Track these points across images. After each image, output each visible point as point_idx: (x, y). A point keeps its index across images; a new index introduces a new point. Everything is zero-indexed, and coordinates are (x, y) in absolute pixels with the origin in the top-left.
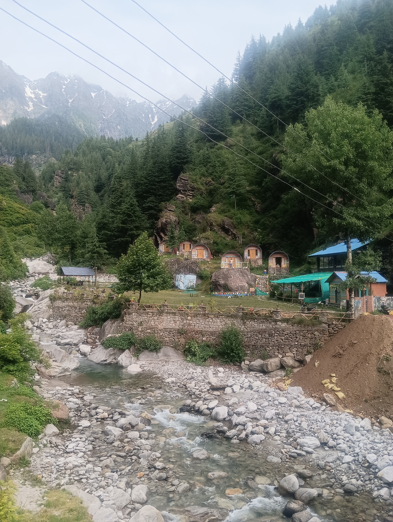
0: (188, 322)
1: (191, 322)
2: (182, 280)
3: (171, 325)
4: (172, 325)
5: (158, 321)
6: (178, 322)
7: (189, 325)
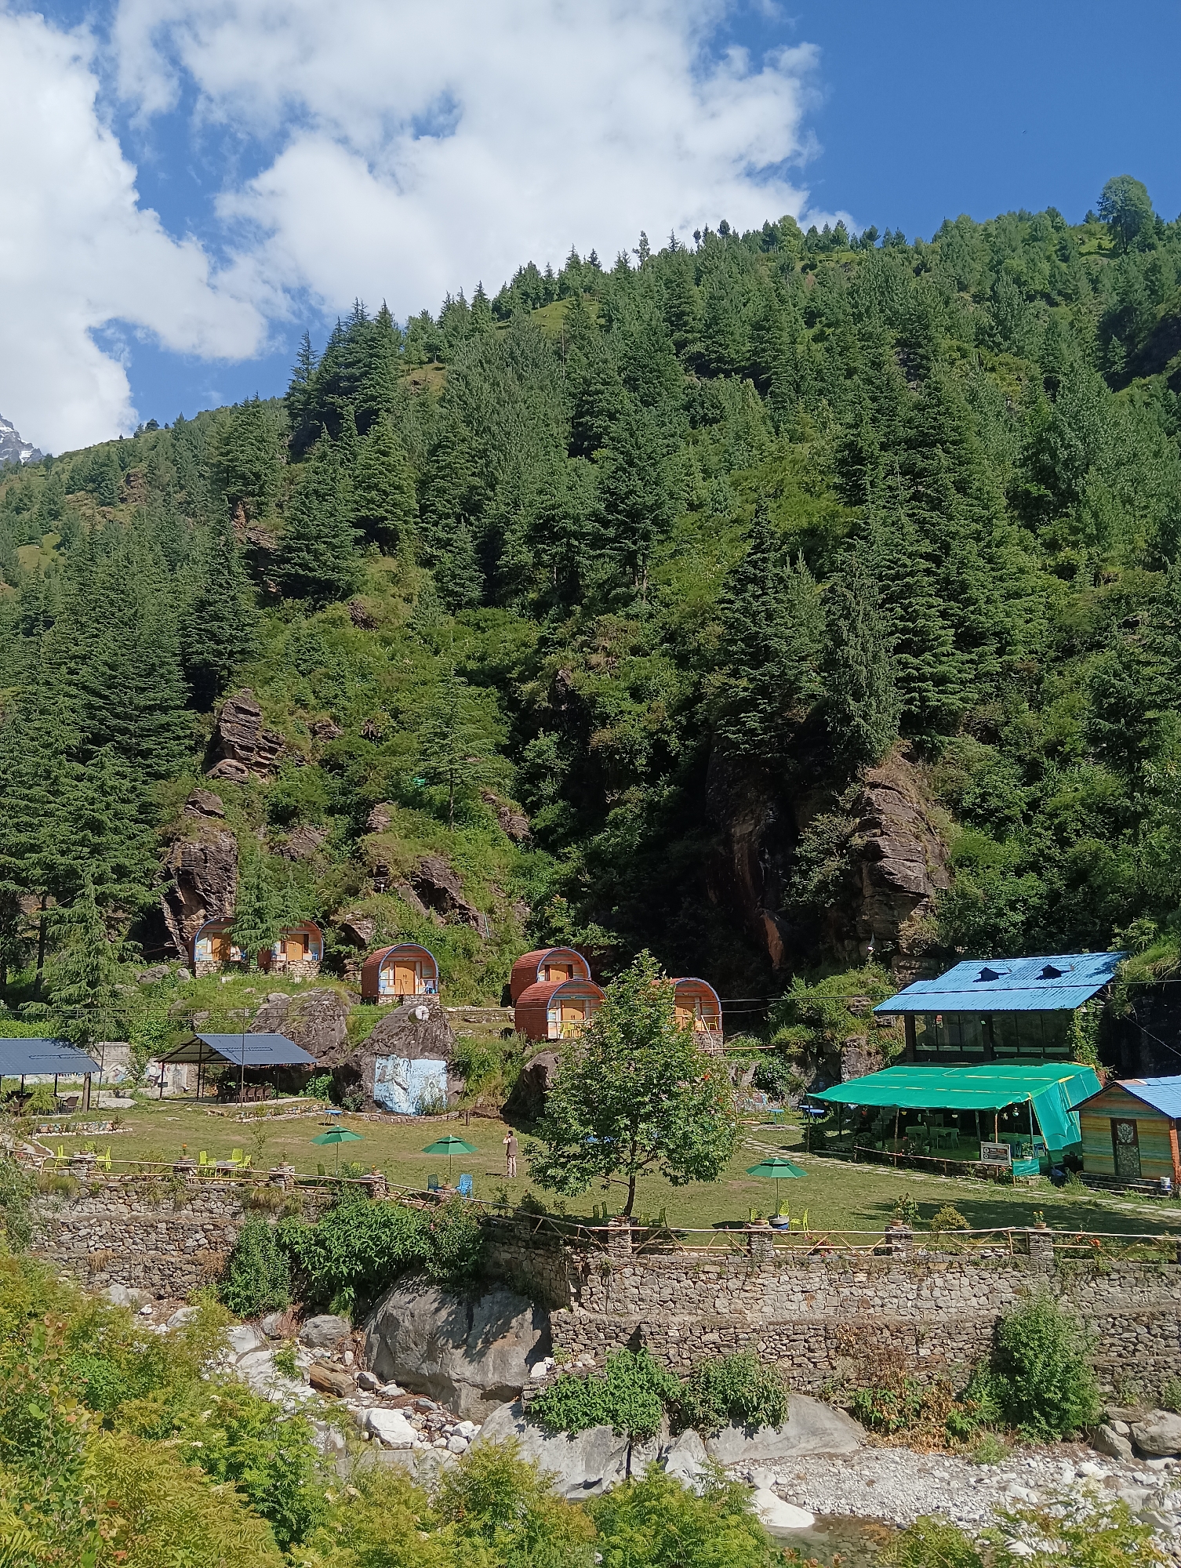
0: (857, 1292)
1: (870, 1293)
2: (399, 1080)
3: (794, 1307)
4: (797, 1308)
5: (743, 1294)
6: (820, 1296)
7: (865, 1303)
